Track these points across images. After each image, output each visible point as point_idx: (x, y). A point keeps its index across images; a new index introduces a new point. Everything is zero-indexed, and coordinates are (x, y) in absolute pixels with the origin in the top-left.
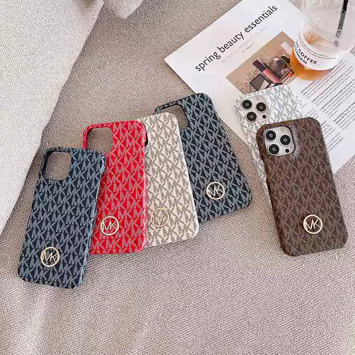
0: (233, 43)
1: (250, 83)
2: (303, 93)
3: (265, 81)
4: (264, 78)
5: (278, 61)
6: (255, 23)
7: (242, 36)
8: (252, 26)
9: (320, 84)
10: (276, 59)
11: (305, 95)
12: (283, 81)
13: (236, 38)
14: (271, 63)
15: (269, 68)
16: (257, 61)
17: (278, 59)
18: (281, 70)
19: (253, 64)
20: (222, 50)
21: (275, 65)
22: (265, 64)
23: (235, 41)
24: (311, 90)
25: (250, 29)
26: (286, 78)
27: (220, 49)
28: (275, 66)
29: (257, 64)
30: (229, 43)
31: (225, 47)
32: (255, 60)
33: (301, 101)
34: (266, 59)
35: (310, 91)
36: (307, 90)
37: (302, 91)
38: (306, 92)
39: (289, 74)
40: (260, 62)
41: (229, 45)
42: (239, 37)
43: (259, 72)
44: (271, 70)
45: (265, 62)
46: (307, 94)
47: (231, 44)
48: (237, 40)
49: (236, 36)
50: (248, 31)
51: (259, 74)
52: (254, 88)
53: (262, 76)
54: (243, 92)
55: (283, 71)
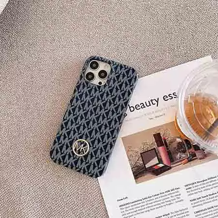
0: (145, 105)
1: (141, 154)
2: (188, 187)
3: (156, 158)
4: (157, 154)
7: (157, 102)
8: (172, 95)
9: (209, 185)
10: (179, 140)
11: (188, 190)
12: (174, 165)
13: (151, 102)
14: (171, 142)
15: (167, 146)
16: (159, 134)
17: (181, 141)
19: (154, 135)
20: (132, 109)
21: (175, 145)
22: (165, 140)
23: (148, 105)
24: (196, 188)
25: (169, 97)
26: (178, 164)
27: (130, 108)
29: (158, 137)
30: (142, 105)
31: (136, 107)
33: (180, 195)
34: (169, 136)
38: (191, 188)
39: (184, 161)
41: (140, 107)
42: (154, 102)
43: (155, 146)
44: (168, 149)
45: (166, 138)
46: (190, 190)
47: (143, 107)
48: (150, 105)
49: (152, 100)
50: (166, 99)
51: (155, 149)
52: (143, 161)
53: (156, 152)
54: (130, 160)
55: (179, 155)
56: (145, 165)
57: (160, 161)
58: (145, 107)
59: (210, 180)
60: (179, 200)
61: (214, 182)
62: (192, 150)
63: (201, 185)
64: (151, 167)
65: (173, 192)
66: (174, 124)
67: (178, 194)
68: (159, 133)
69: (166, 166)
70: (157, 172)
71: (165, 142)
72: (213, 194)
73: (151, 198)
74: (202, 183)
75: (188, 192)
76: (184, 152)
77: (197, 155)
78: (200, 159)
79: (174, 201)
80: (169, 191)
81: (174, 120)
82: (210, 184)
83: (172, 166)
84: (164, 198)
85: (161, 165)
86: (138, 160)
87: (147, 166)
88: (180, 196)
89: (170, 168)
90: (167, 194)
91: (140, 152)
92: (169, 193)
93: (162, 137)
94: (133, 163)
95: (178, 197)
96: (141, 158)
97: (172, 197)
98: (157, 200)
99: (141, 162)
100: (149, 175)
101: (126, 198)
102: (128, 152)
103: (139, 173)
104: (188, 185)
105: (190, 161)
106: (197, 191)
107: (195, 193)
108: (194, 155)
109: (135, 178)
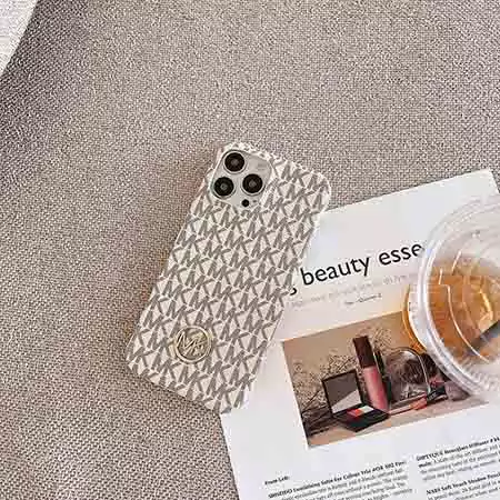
0: (338, 273)
1: (323, 381)
2: (422, 462)
3: (357, 391)
4: (359, 384)
5: (409, 361)
6: (410, 251)
7: (366, 266)
8: (400, 254)
9: (471, 460)
10: (408, 355)
11: (423, 468)
12: (395, 411)
13: (351, 266)
14: (391, 360)
15: (381, 366)
16: (365, 340)
17: (413, 357)
18: (405, 384)
20: (308, 279)
21: (400, 366)
22: (378, 354)
23: (345, 271)
24: (443, 464)
25: (392, 258)
26: (406, 407)
27: (304, 276)
29: (362, 345)
30: (331, 270)
31: (318, 276)
32: (363, 335)
33: (405, 477)
34: (388, 343)
35: (438, 465)
36: (430, 460)
37: (421, 455)
38: (429, 464)
39: (416, 403)
40: (371, 343)
41: (327, 275)
42: (358, 265)
43: (356, 366)
44: (383, 374)
45: (381, 348)
46: (427, 468)
47: (333, 275)
48: (349, 272)
49: (353, 262)
50: (386, 261)
51: (354, 371)
52: (327, 396)
53: (357, 379)
54: (297, 394)
55: (407, 389)
56: (330, 407)
57: (366, 400)
58: (336, 276)
59: (474, 449)
60: (402, 488)
61: (482, 454)
63: (452, 458)
64: (345, 411)
65: (390, 470)
66: (400, 320)
67: (402, 474)
68: (366, 337)
69: (376, 411)
70: (357, 423)
71: (380, 360)
72: (479, 480)
73: (341, 482)
74: (455, 454)
75: (423, 472)
76: (419, 381)
77: (447, 389)
78: (454, 400)
79: (392, 491)
80: (381, 468)
81: (402, 310)
82: (473, 456)
83: (390, 412)
84: (369, 482)
85: (366, 409)
86: (316, 395)
87: (335, 409)
88: (406, 481)
89: (387, 416)
90: (376, 473)
91: (320, 377)
92: (382, 472)
93: (373, 347)
94: (305, 401)
95: (401, 481)
96: (322, 390)
97: (386, 481)
98: (355, 486)
99: (323, 401)
100: (339, 430)
101: (286, 478)
102: (293, 375)
103: (317, 423)
104: (423, 458)
105: (430, 403)
106: (443, 471)
107: (439, 476)
108: (442, 391)
109: (307, 436)
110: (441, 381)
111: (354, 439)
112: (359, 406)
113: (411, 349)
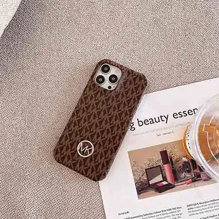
0: (154, 121)
1: (146, 170)
2: (189, 207)
3: (161, 175)
4: (162, 171)
5: (185, 162)
6: (187, 113)
7: (167, 119)
8: (182, 114)
9: (211, 207)
10: (184, 159)
11: (190, 210)
12: (178, 184)
13: (160, 118)
14: (177, 161)
15: (172, 165)
17: (187, 160)
18: (182, 172)
19: (161, 152)
20: (141, 123)
21: (180, 164)
23: (157, 120)
25: (179, 115)
27: (139, 122)
28: (179, 166)
29: (164, 154)
30: (151, 120)
31: (145, 122)
33: (181, 214)
34: (175, 154)
35: (196, 209)
36: (193, 207)
37: (189, 204)
39: (188, 181)
40: (168, 153)
41: (149, 122)
42: (164, 118)
43: (161, 163)
44: (173, 167)
45: (172, 156)
47: (152, 122)
48: (159, 121)
49: (161, 117)
50: (175, 117)
51: (160, 166)
52: (147, 176)
53: (161, 169)
54: (134, 175)
55: (183, 175)
56: (149, 181)
57: (165, 179)
58: (153, 123)
61: (216, 205)
62: (197, 171)
63: (202, 206)
65: (174, 210)
66: (182, 143)
67: (179, 213)
68: (166, 151)
69: (169, 184)
70: (160, 189)
71: (171, 160)
72: (214, 216)
73: (152, 215)
74: (204, 204)
75: (189, 212)
76: (189, 172)
77: (201, 176)
78: (205, 180)
80: (171, 209)
81: (182, 139)
83: (176, 185)
85: (165, 183)
86: (142, 176)
87: (151, 182)
88: (181, 216)
89: (174, 186)
90: (168, 212)
91: (145, 168)
92: (170, 211)
93: (169, 155)
94: (138, 178)
95: (179, 216)
96: (146, 174)
99: (146, 178)
100: (152, 192)
101: (128, 212)
102: (133, 166)
103: (143, 188)
104: (190, 205)
105: (193, 181)
106: (198, 212)
107: (196, 214)
108: (199, 176)
109: (138, 194)
110: (199, 172)
111: (159, 196)
112: (162, 181)
113: (186, 157)
